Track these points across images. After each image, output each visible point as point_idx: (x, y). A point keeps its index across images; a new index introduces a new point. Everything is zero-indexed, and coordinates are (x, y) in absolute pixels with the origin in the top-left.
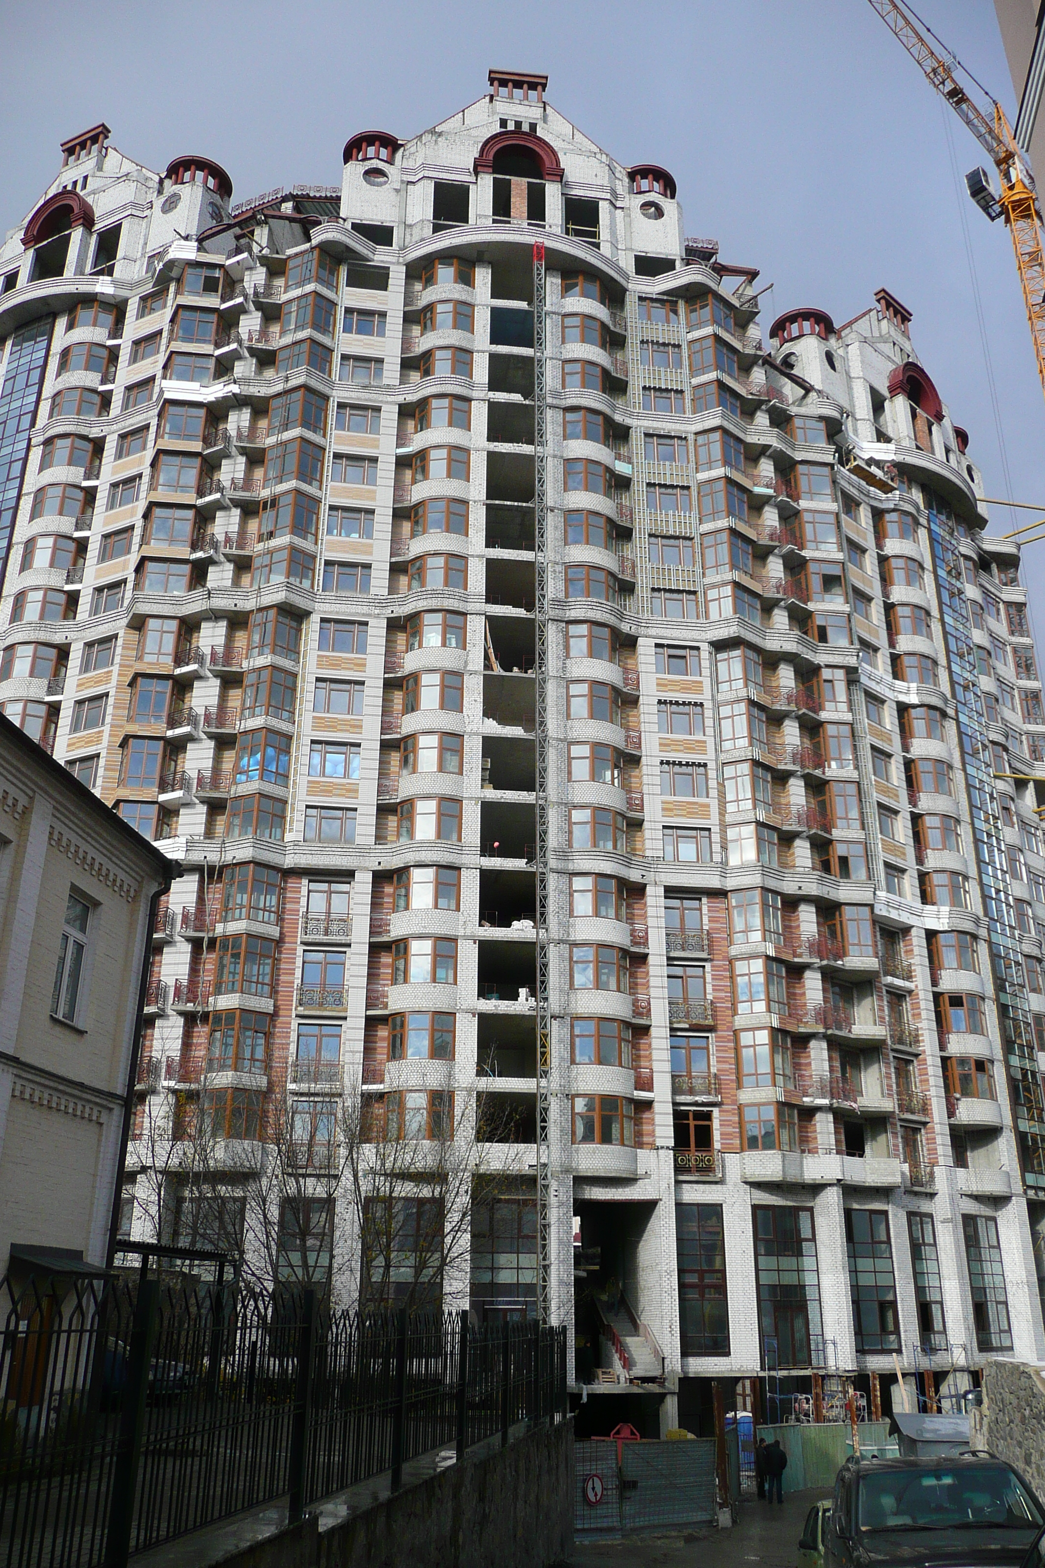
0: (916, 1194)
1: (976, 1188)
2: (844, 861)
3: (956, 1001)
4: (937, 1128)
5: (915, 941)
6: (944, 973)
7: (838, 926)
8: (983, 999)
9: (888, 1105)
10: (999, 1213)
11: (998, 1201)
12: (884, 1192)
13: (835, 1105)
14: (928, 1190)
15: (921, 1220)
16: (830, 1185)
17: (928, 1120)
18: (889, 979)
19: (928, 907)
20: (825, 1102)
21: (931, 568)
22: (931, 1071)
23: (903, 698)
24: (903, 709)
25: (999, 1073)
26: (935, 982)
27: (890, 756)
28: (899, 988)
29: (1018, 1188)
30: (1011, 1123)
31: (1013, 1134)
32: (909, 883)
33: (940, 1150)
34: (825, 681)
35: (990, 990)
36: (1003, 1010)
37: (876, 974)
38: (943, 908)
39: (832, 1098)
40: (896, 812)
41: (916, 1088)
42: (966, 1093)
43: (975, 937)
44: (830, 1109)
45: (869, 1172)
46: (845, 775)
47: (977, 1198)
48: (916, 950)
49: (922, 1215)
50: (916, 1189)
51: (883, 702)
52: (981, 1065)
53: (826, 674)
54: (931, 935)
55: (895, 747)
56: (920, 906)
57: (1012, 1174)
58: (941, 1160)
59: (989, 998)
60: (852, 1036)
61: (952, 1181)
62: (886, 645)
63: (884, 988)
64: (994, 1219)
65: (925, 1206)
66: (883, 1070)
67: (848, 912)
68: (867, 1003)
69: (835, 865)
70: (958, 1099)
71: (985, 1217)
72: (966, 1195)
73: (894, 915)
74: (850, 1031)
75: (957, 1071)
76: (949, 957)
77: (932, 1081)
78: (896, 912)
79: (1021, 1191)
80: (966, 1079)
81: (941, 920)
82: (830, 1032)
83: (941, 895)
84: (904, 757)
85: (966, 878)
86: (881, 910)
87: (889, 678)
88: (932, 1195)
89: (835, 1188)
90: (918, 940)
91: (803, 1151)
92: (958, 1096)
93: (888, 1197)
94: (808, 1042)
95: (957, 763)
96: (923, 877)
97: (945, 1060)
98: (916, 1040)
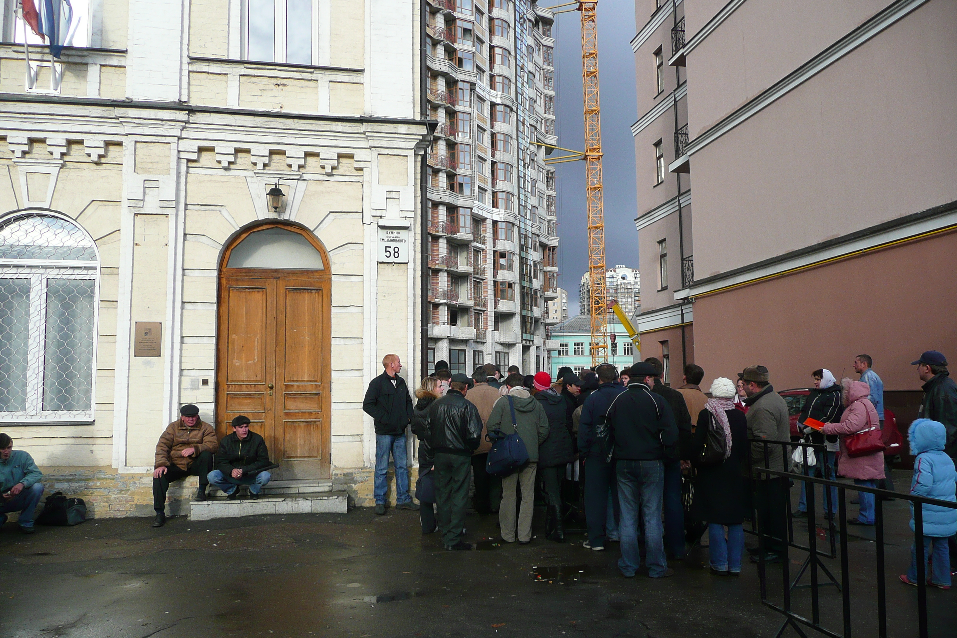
0: (477, 342)
1: (502, 340)
2: (461, 185)
3: (503, 255)
4: (489, 313)
5: (488, 226)
6: (499, 242)
7: (456, 217)
8: (514, 254)
9: (471, 303)
10: (510, 351)
11: (510, 345)
12: (465, 342)
13: (449, 303)
14: (483, 341)
15: (479, 354)
16: (444, 338)
17: (485, 309)
18: (475, 244)
19: (495, 209)
20: (445, 301)
21: (513, 27)
22: (489, 287)
23: (494, 100)
24: (493, 105)
25: (517, 289)
26: (494, 246)
27: (485, 130)
28: (479, 248)
29: (519, 340)
30: (519, 312)
31: (520, 317)
32: (488, 196)
33: (489, 323)
34: (460, 89)
35: (517, 251)
36: (522, 259)
37: (470, 242)
38: (502, 210)
39: (448, 299)
40: (485, 160)
41: (482, 295)
42: (503, 298)
43: (514, 224)
44: (447, 304)
45: (461, 333)
46: (465, 141)
47: (502, 344)
48: (488, 230)
49: (479, 351)
50: (478, 340)
51: (484, 101)
52: (510, 285)
53: (460, 85)
54: (495, 223)
55: (488, 127)
56: (492, 208)
57: (517, 334)
58: (489, 328)
59: (517, 254)
60: (458, 271)
61: (493, 337)
62: (489, 70)
63: (472, 248)
64: (508, 353)
65: (480, 348)
66: (469, 286)
67: (461, 211)
68: (464, 254)
69: (457, 187)
70: (499, 301)
71: (504, 352)
72: (498, 343)
73: (480, 213)
74: (457, 269)
75: (500, 288)
76: (501, 234)
77: (489, 292)
78: (481, 211)
79: (520, 342)
80: (502, 291)
81: (500, 216)
82: (449, 269)
83: (501, 203)
84: (491, 131)
85: (513, 195)
86: (475, 211)
87: (488, 88)
88: (484, 343)
89: (446, 340)
90: (489, 225)
91: (433, 323)
92: (499, 299)
93: (466, 344)
94: (438, 273)
95: (515, 137)
96: (494, 194)
97: (495, 282)
98: (484, 272)
